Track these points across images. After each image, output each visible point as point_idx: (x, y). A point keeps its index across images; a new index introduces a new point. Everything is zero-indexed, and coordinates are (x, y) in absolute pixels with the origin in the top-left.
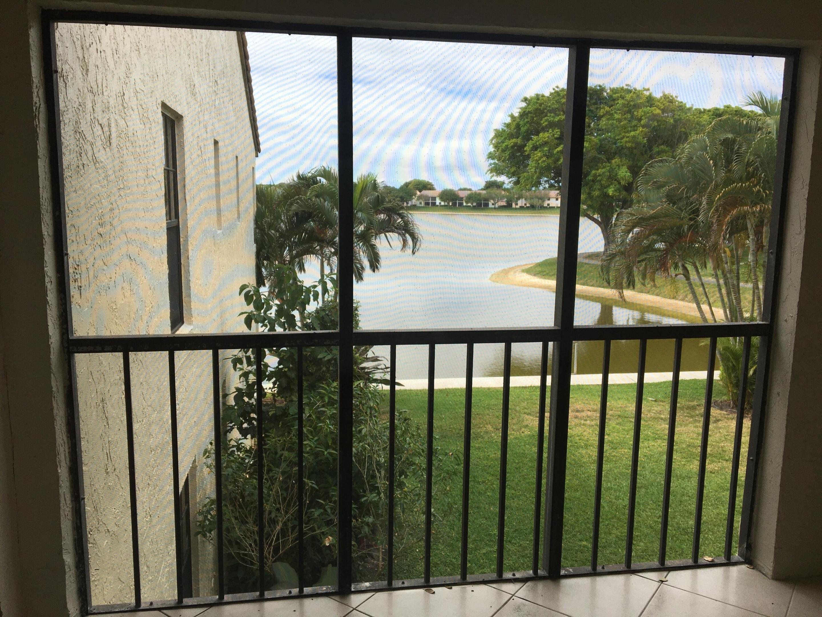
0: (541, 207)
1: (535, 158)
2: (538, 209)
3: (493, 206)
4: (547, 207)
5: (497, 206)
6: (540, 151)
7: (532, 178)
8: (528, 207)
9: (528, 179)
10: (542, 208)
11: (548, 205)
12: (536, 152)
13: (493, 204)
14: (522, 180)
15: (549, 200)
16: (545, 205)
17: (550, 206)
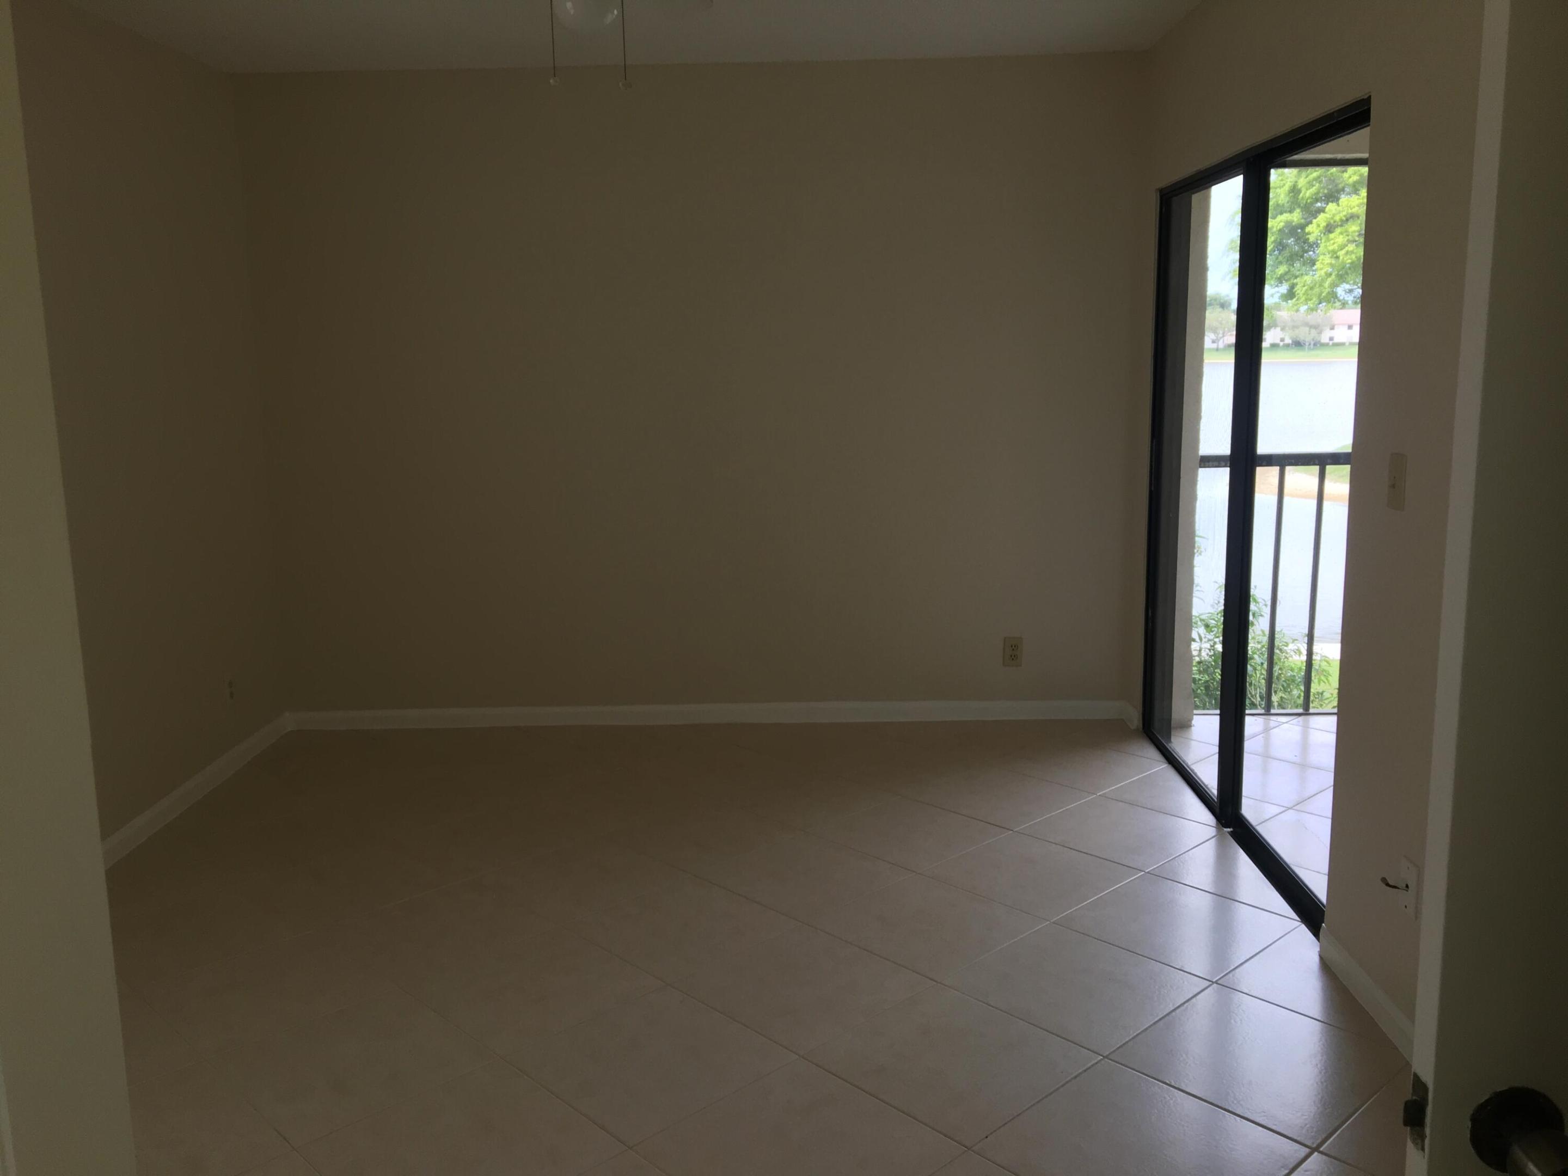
0: (1315, 345)
1: (1331, 248)
2: (1310, 349)
3: (1215, 346)
4: (1327, 345)
5: (1221, 345)
6: (1341, 233)
7: (1321, 285)
8: (1287, 346)
9: (1312, 288)
10: (1318, 345)
11: (1331, 339)
12: (1332, 236)
13: (1213, 342)
14: (1300, 290)
15: (1332, 328)
16: (1325, 339)
17: (1336, 340)
